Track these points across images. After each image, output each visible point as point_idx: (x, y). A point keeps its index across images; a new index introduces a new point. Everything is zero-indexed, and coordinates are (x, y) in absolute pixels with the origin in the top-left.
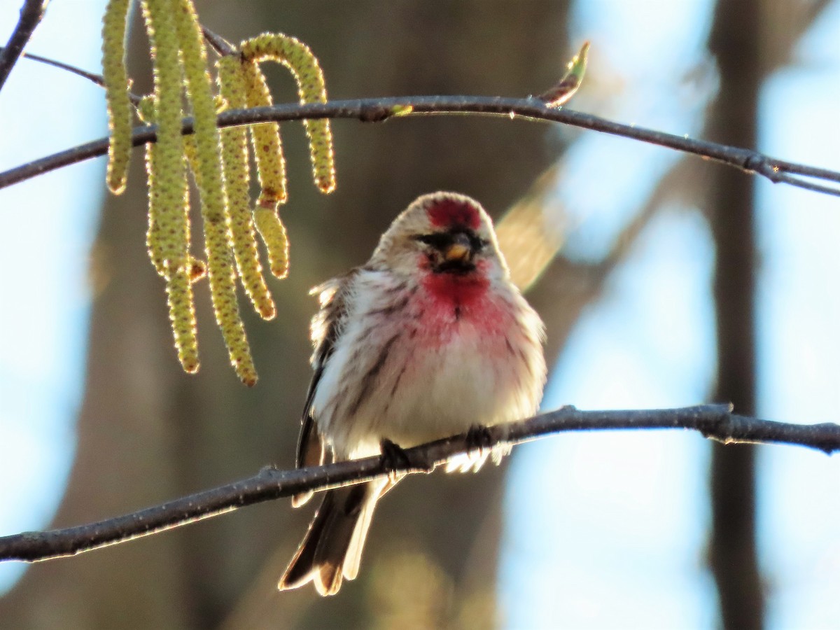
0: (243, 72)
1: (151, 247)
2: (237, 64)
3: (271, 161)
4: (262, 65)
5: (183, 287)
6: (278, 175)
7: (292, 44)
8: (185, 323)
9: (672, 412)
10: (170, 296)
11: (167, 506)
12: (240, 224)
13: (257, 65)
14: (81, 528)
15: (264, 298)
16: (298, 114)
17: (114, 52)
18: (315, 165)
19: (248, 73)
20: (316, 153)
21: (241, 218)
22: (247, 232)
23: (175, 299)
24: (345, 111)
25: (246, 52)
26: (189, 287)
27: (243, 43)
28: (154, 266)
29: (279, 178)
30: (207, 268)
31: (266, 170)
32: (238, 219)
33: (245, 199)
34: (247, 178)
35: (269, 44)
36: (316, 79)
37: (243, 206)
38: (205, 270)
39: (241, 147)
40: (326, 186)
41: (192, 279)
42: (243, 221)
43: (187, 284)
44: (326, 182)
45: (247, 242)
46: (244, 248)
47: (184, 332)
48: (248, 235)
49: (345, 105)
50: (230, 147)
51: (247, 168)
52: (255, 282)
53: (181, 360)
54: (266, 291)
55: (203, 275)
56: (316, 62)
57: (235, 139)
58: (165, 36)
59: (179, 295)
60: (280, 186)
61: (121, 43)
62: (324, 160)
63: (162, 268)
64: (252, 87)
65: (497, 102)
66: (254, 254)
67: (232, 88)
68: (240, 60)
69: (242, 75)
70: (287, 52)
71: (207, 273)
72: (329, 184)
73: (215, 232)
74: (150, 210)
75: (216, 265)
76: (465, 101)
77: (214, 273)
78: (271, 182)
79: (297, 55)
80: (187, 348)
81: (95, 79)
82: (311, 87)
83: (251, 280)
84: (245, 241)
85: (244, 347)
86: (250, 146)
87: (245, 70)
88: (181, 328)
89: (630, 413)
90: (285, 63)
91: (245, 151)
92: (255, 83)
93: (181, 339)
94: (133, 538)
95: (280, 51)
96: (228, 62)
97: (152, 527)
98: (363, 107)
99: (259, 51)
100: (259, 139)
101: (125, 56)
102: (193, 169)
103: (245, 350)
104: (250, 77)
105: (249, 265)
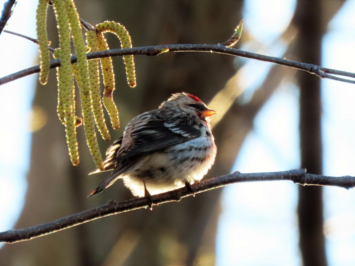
0: (97, 38)
1: (59, 112)
2: (95, 34)
3: (108, 75)
4: (105, 34)
5: (73, 129)
6: (111, 81)
7: (118, 26)
8: (73, 145)
9: (281, 172)
10: (67, 133)
11: (68, 218)
12: (96, 102)
13: (103, 34)
14: (32, 229)
15: (106, 133)
16: (121, 53)
17: (41, 25)
18: (128, 76)
19: (99, 38)
20: (128, 71)
21: (96, 99)
22: (99, 105)
23: (69, 134)
24: (140, 51)
25: (98, 29)
26: (75, 129)
27: (97, 25)
28: (60, 120)
29: (112, 82)
30: (83, 121)
31: (106, 79)
32: (95, 100)
33: (98, 91)
34: (99, 82)
35: (108, 25)
36: (128, 40)
37: (97, 94)
38: (82, 122)
39: (96, 69)
40: (132, 85)
41: (76, 126)
42: (97, 100)
43: (74, 128)
44: (132, 83)
45: (99, 109)
46: (97, 112)
47: (73, 148)
48: (99, 107)
49: (140, 49)
50: (91, 69)
51: (99, 78)
52: (102, 126)
53: (71, 160)
54: (107, 130)
55: (81, 124)
56: (128, 33)
57: (93, 66)
58: (63, 18)
59: (71, 133)
60: (113, 86)
61: (44, 22)
62: (131, 74)
63: (63, 121)
64: (101, 44)
65: (205, 46)
66: (102, 114)
67: (92, 44)
68: (96, 32)
69: (96, 39)
70: (116, 29)
71: (83, 123)
72: (134, 84)
73: (86, 106)
74: (58, 96)
75: (87, 120)
76: (191, 46)
77: (86, 123)
78: (109, 84)
79: (120, 30)
80: (74, 155)
81: (35, 41)
82: (126, 43)
83: (100, 125)
84: (98, 109)
85: (99, 154)
86: (100, 68)
87: (98, 37)
88: (71, 146)
89: (263, 174)
90: (115, 33)
91: (98, 71)
92: (102, 42)
93: (71, 151)
94: (54, 232)
95: (112, 28)
96: (91, 33)
97: (62, 227)
98: (148, 50)
99: (104, 28)
100: (104, 66)
101: (46, 26)
102: (77, 79)
103: (99, 156)
104: (100, 39)
105: (100, 119)
